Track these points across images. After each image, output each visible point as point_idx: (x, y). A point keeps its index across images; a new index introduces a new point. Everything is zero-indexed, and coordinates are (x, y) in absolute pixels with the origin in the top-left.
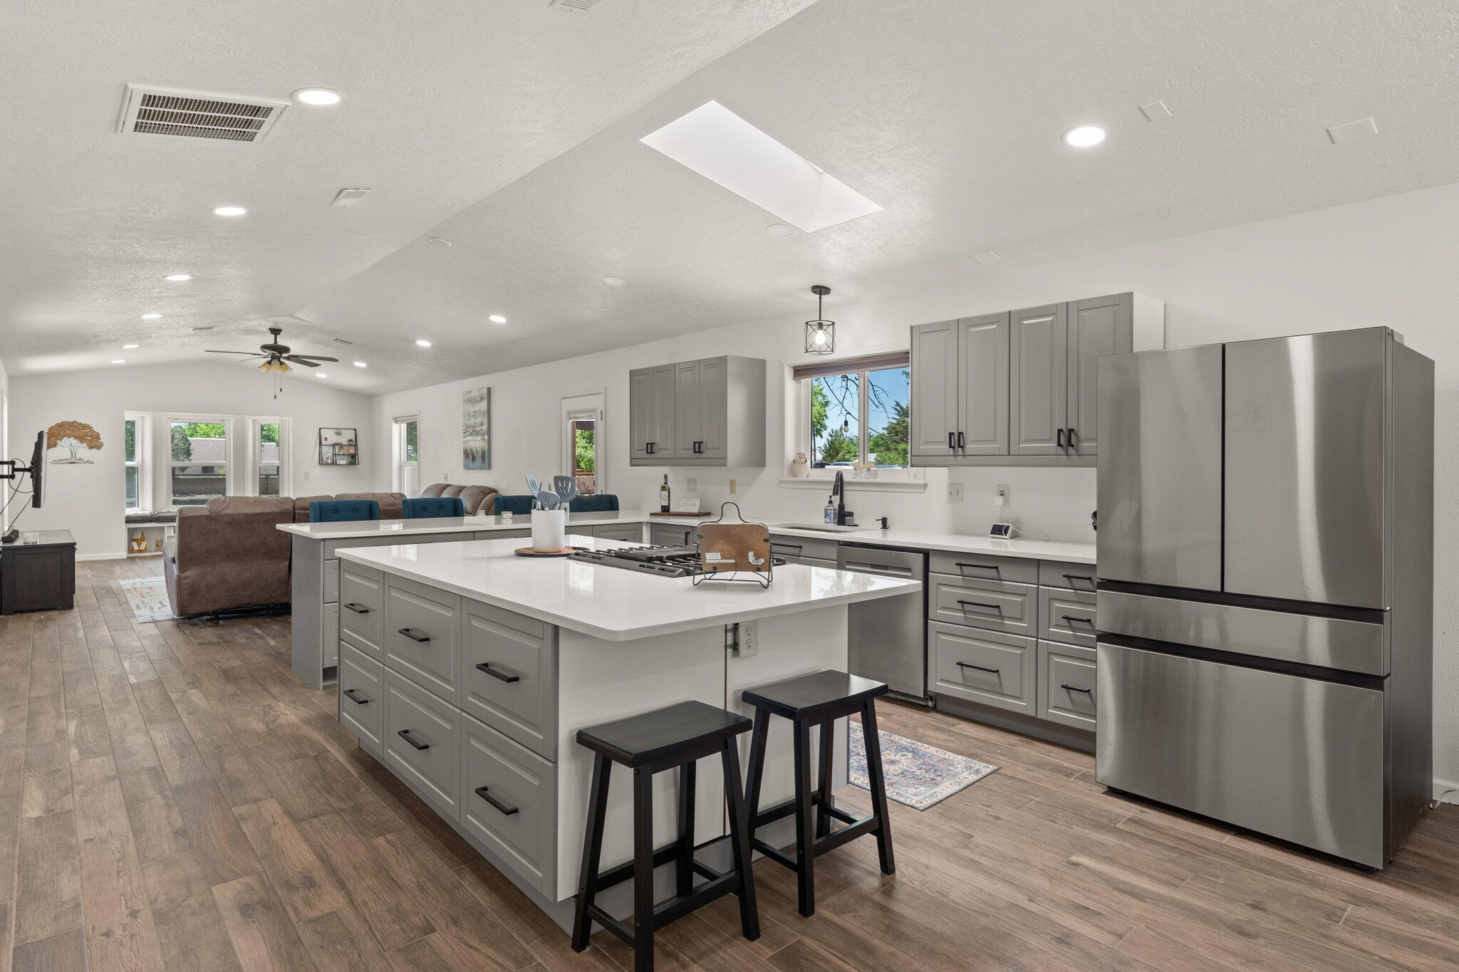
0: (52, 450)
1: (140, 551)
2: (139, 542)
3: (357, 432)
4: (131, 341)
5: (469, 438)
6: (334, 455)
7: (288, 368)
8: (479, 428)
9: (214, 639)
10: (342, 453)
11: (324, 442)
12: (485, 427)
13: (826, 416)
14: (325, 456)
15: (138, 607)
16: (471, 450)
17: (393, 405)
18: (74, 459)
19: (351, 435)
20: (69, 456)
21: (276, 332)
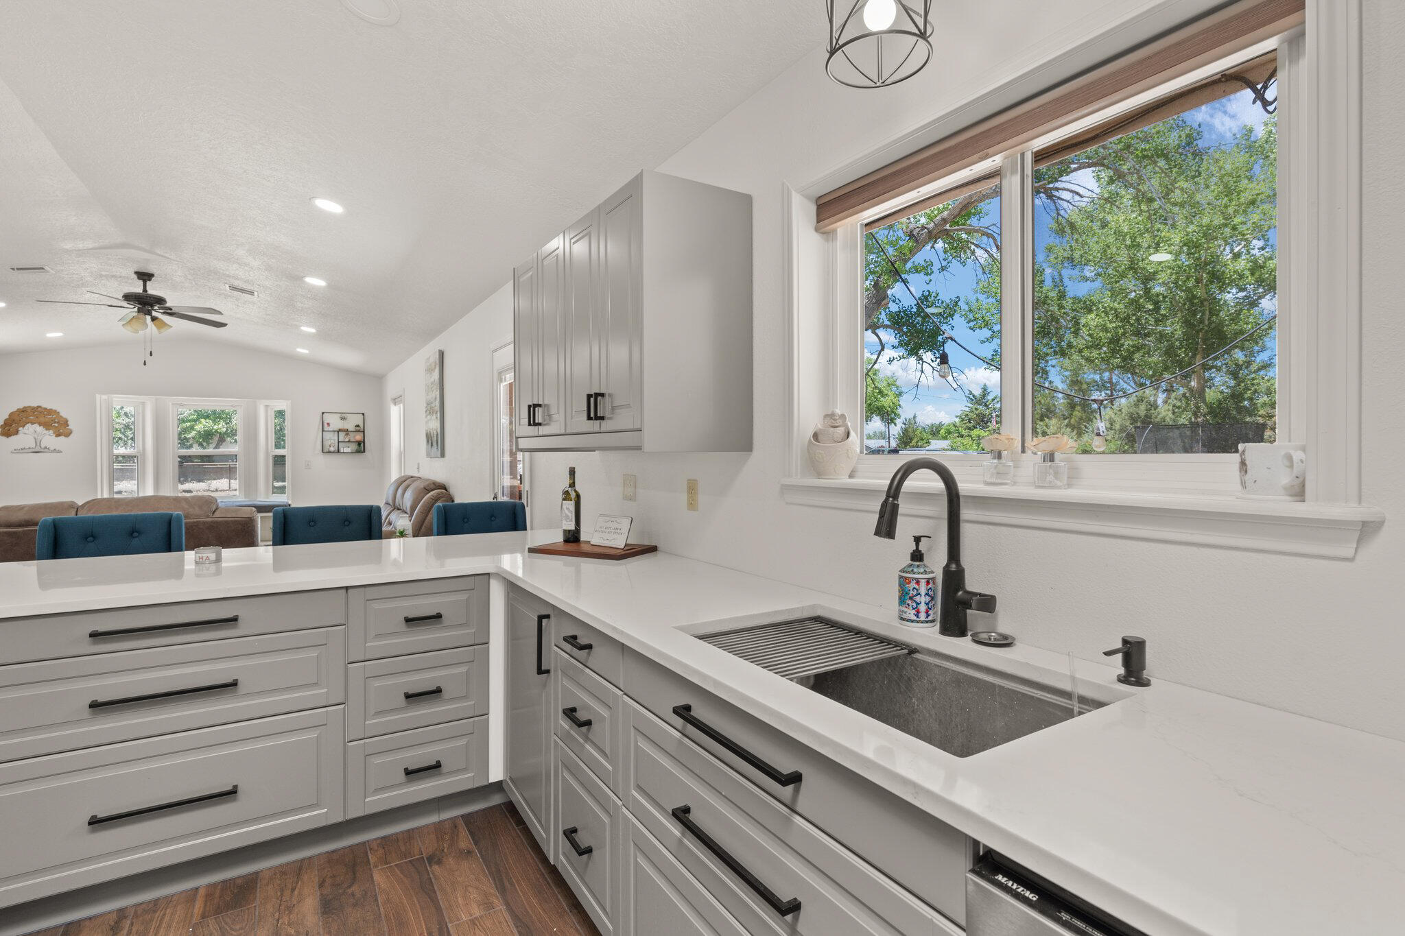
0: (12, 438)
3: (365, 416)
5: (429, 418)
6: (339, 442)
7: (163, 324)
8: (436, 405)
10: (347, 440)
11: (326, 428)
12: (439, 403)
13: (899, 405)
14: (327, 444)
16: (432, 434)
17: (393, 382)
18: (38, 447)
19: (358, 420)
20: (33, 445)
21: (145, 277)
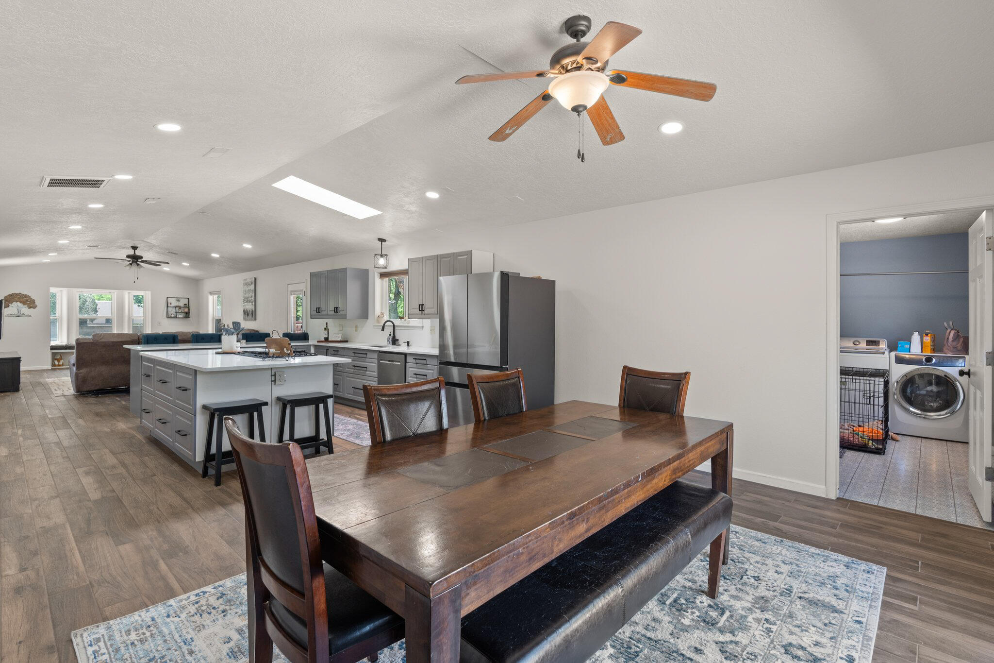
0: (6, 309)
1: (59, 365)
2: (58, 360)
3: (190, 300)
4: (52, 252)
5: (246, 304)
6: (176, 312)
7: (142, 267)
8: (250, 299)
9: (93, 402)
10: (180, 311)
11: (169, 305)
12: (253, 298)
14: (170, 313)
15: (55, 390)
16: (247, 310)
17: (209, 285)
18: (19, 314)
19: (186, 302)
20: (16, 312)
21: (135, 248)
